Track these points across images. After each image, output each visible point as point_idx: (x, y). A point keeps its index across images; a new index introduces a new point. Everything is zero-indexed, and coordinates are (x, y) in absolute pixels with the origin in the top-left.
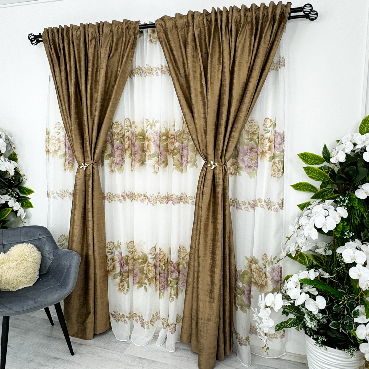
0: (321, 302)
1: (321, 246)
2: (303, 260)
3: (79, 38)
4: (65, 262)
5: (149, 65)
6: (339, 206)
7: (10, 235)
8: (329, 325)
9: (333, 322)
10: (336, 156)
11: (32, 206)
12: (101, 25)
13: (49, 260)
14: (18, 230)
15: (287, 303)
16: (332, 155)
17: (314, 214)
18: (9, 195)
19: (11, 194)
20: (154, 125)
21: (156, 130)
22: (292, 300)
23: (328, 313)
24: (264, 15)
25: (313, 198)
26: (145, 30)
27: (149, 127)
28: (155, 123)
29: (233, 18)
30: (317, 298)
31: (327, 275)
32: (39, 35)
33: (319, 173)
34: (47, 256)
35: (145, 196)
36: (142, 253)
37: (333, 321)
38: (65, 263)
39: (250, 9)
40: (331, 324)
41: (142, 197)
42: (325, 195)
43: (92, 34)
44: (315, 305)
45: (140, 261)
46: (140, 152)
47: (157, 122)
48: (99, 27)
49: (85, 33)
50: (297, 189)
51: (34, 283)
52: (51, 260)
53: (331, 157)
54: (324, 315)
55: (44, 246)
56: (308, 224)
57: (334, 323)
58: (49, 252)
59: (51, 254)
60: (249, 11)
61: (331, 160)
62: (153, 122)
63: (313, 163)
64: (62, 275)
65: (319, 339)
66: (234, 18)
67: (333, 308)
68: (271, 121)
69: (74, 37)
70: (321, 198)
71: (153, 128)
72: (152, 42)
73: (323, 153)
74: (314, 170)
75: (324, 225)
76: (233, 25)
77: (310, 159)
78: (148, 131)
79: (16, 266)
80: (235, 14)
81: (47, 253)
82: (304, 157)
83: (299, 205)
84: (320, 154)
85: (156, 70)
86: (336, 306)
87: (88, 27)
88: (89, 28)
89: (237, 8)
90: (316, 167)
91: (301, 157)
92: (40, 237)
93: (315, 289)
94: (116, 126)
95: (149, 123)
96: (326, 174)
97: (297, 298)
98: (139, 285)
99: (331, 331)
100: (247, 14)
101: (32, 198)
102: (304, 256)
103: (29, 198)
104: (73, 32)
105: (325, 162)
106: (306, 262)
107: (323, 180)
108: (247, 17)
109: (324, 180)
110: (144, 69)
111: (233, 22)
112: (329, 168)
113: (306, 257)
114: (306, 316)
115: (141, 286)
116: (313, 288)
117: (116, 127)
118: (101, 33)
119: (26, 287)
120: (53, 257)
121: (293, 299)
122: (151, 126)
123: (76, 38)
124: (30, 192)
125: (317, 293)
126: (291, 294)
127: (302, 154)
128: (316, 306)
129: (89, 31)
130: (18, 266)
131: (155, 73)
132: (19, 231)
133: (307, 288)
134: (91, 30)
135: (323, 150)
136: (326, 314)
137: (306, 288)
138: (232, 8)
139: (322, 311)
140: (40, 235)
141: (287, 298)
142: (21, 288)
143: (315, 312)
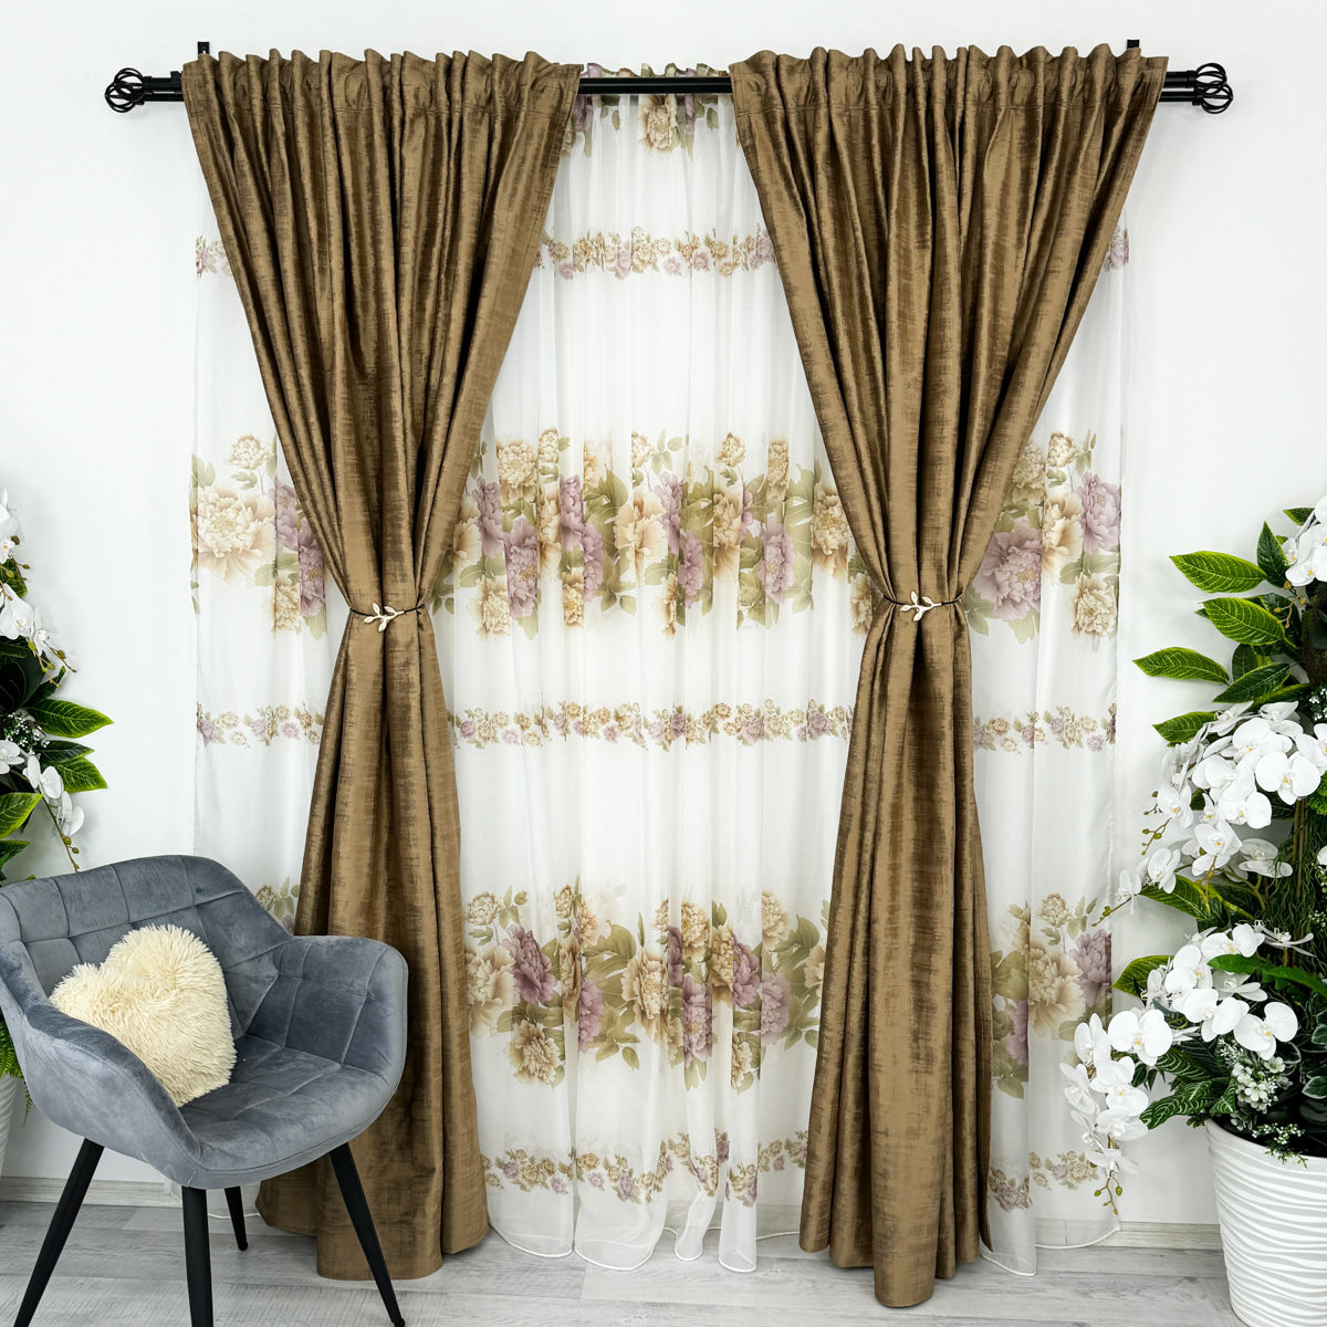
0: (1283, 1022)
1: (1257, 852)
2: (1193, 901)
3: (354, 107)
4: (349, 980)
5: (646, 234)
6: (1319, 722)
7: (86, 898)
8: (1303, 1092)
9: (1312, 1079)
10: (1306, 564)
11: (98, 782)
12: (458, 66)
13: (253, 985)
14: (110, 876)
15: (1182, 1036)
16: (1289, 559)
17: (1245, 750)
18: (16, 739)
19: (22, 733)
20: (666, 457)
21: (671, 473)
22: (1190, 1024)
23: (1299, 1054)
24: (1074, 87)
25: (1220, 699)
26: (624, 98)
27: (648, 464)
28: (666, 449)
29: (970, 89)
30: (1268, 1009)
31: (1284, 940)
32: (169, 76)
33: (1254, 617)
34: (246, 968)
35: (618, 718)
36: (613, 927)
37: (1313, 1075)
38: (351, 985)
39: (1025, 62)
40: (1307, 1087)
41: (613, 722)
42: (1263, 686)
43: (416, 97)
44: (1265, 1031)
45: (606, 957)
46: (604, 555)
47: (674, 445)
48: (449, 70)
49: (385, 90)
50: (1156, 673)
51: (229, 1073)
52: (265, 984)
53: (1287, 568)
54: (1289, 1062)
55: (227, 931)
56: (1232, 781)
57: (1315, 1081)
58: (253, 955)
59: (266, 959)
60: (1017, 66)
61: (1289, 574)
62: (661, 447)
63: (1226, 584)
64: (344, 1034)
65: (1277, 1135)
66: (973, 89)
67: (1313, 1038)
68: (1069, 442)
69: (339, 101)
70: (1249, 699)
71: (664, 469)
72: (651, 144)
73: (1260, 554)
74: (1240, 609)
75: (1286, 780)
76: (968, 112)
77: (1218, 571)
78: (645, 480)
79: (174, 1012)
80: (977, 76)
81: (240, 958)
82: (1196, 567)
83: (1161, 725)
84: (1250, 556)
85: (665, 249)
86: (1321, 1031)
87: (401, 70)
88: (405, 72)
89: (982, 56)
90: (1240, 597)
91: (1184, 569)
92: (201, 899)
93: (1258, 985)
94: (511, 457)
95: (647, 448)
96: (1280, 622)
97: (1210, 1016)
98: (605, 1044)
99: (1309, 1106)
100: (1016, 76)
101: (98, 747)
102: (1194, 889)
103: (84, 749)
104: (334, 81)
105: (1265, 582)
106: (1204, 907)
107: (1263, 641)
108: (1015, 87)
109: (1267, 639)
110: (608, 242)
111: (969, 103)
112: (1283, 602)
113: (1201, 892)
114: (1237, 1071)
115: (613, 1048)
116: (1249, 981)
117: (512, 464)
118: (457, 95)
119: (213, 1088)
120: (274, 972)
121: (1195, 1021)
122: (656, 460)
123: (345, 106)
124: (91, 720)
125: (1263, 996)
126: (1189, 1007)
127: (1188, 558)
128: (1268, 1034)
129: (405, 82)
130: (179, 1010)
131: (661, 261)
132: (114, 879)
133: (1234, 983)
134: (413, 83)
135: (1260, 542)
136: (1294, 1058)
137: (1230, 983)
138: (968, 54)
139: (1283, 1049)
140: (199, 891)
141: (1176, 1020)
142: (198, 1092)
143: (1267, 1051)
